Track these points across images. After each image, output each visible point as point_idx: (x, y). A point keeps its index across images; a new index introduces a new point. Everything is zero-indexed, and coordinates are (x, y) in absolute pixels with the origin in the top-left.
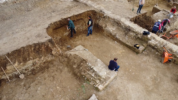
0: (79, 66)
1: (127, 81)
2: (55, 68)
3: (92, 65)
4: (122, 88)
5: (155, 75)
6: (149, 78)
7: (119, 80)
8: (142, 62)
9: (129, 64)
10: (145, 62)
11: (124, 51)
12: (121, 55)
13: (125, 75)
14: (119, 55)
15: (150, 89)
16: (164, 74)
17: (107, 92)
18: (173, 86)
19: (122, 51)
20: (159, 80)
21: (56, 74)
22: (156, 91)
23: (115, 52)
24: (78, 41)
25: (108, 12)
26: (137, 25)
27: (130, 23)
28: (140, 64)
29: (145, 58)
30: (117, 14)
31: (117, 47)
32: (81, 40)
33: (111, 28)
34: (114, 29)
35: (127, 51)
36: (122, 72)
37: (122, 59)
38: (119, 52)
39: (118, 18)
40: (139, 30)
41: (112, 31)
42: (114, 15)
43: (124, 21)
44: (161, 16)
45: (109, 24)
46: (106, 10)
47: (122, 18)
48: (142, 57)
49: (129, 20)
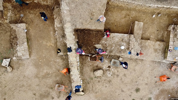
0: (13, 39)
1: (32, 64)
2: (4, 28)
3: (19, 45)
4: (26, 65)
5: (50, 73)
7: (29, 61)
8: (54, 61)
9: (45, 57)
10: (55, 62)
11: (53, 45)
12: (48, 47)
13: (35, 60)
15: (39, 76)
16: (56, 76)
17: (18, 62)
18: (51, 84)
21: (2, 33)
22: (41, 79)
23: (46, 42)
24: (32, 15)
25: (66, 7)
26: (74, 37)
27: (71, 32)
28: (51, 61)
29: (59, 60)
30: (72, 14)
31: (52, 39)
32: (35, 15)
33: (57, 24)
34: (59, 26)
35: (55, 47)
36: (35, 58)
37: (45, 50)
38: (49, 44)
39: (66, 20)
40: (69, 43)
41: (55, 26)
42: (68, 13)
43: (68, 27)
44: (117, 39)
45: (59, 18)
46: (65, 4)
47: (70, 22)
48: (58, 58)
49: (73, 28)
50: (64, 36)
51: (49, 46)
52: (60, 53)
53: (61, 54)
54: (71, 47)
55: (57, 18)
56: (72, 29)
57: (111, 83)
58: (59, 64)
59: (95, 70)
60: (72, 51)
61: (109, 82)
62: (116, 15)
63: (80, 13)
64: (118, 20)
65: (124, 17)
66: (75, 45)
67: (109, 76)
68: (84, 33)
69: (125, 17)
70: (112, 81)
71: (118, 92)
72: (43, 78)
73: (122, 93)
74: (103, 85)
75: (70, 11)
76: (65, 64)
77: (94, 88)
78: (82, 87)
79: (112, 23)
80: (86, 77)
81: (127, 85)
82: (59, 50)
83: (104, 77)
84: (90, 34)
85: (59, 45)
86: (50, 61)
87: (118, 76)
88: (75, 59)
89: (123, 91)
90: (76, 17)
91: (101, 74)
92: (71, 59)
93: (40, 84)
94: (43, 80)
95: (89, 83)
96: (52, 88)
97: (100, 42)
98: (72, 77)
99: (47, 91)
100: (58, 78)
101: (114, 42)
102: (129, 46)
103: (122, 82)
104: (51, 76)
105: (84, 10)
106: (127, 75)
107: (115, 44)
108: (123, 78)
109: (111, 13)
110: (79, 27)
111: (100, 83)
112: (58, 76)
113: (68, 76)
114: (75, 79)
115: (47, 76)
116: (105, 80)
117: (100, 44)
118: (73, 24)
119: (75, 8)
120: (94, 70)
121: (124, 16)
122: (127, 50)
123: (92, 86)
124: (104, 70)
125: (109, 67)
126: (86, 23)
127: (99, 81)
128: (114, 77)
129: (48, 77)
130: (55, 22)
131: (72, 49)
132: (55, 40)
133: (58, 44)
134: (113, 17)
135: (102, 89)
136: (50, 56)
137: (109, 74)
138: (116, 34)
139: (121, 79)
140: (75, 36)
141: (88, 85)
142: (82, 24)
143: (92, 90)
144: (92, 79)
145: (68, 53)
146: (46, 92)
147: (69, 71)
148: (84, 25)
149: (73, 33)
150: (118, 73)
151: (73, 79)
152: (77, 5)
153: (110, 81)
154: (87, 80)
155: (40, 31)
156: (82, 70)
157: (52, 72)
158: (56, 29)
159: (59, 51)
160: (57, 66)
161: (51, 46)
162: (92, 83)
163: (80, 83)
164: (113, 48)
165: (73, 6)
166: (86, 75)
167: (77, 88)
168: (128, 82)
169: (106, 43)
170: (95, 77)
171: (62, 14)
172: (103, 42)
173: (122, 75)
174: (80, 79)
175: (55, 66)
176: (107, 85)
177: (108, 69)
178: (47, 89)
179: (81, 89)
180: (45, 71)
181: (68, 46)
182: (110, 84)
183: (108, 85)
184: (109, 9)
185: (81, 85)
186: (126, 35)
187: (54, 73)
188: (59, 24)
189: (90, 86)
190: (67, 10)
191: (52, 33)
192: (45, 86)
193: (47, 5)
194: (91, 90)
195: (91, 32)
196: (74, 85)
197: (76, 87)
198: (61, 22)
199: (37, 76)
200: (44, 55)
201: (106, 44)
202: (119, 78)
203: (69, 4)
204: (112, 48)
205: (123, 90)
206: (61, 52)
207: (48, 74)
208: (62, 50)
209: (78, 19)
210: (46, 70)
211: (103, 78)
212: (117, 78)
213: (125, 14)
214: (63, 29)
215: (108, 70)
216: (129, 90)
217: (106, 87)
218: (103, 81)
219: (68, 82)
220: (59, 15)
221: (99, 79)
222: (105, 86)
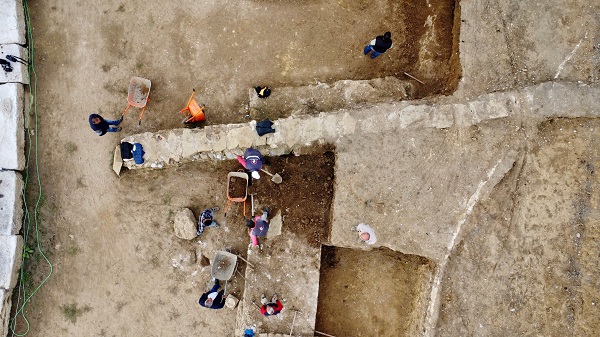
1: (222, 3)
5: (192, 63)
6: (198, 46)
8: (231, 75)
9: (247, 46)
10: (227, 80)
11: (284, 73)
12: (278, 56)
13: (234, 13)
14: (282, 54)
15: (182, 24)
16: (179, 80)
18: (155, 65)
19: (287, 69)
20: (180, 56)
22: (173, 30)
23: (294, 52)
24: (386, 7)
25: (409, 118)
26: (307, 144)
27: (325, 132)
28: (231, 66)
29: (232, 92)
30: (385, 140)
31: (305, 70)
32: (386, 18)
33: (353, 88)
34: (347, 93)
35: (277, 79)
36: (243, 14)
37: (269, 47)
38: (288, 59)
39: (364, 118)
40: (288, 127)
41: (345, 82)
42: (387, 127)
43: (341, 123)
44: (297, 290)
45: (371, 94)
46: (418, 117)
47: (358, 130)
48: (242, 89)
49: (338, 141)
50: (312, 109)
51: (280, 60)
52: (256, 96)
53: (254, 99)
54: (274, 131)
55: (374, 90)
56: (335, 136)
57: (151, 266)
58: (220, 92)
59: (195, 212)
60: (261, 135)
61: (153, 261)
62: (382, 289)
63: (388, 164)
64: (367, 294)
65: (375, 317)
66: (280, 145)
67: (175, 262)
68: (322, 179)
69: (376, 320)
70: (155, 271)
71: (118, 293)
72: (175, 37)
73: (114, 305)
74: (143, 239)
75: (395, 131)
76: (219, 113)
77: (134, 209)
78: (140, 166)
79: (356, 273)
80: (174, 183)
81: (142, 322)
82: (267, 93)
83: (170, 241)
84: (318, 198)
85: (282, 94)
86: (230, 62)
87: (174, 290)
88: (234, 144)
89: (120, 307)
90: (373, 150)
91: (182, 231)
92: (233, 131)
93: (154, 28)
94: (169, 39)
95: (151, 190)
96: (139, 66)
97: (289, 233)
98: (172, 135)
99: (131, 50)
100: (171, 87)
101: (288, 279)
102: (275, 333)
103: (152, 307)
104: (181, 65)
105: (397, 180)
106: (174, 322)
107: (281, 283)
108: (165, 310)
109: (389, 272)
110: (342, 162)
111: (151, 230)
112: (181, 87)
113: (180, 120)
114: (167, 145)
115: (181, 50)
116: (160, 245)
117: (283, 230)
118: (350, 142)
119: (404, 148)
120: (198, 208)
121: (380, 315)
122: (260, 324)
123: (140, 203)
124: (195, 245)
125: (206, 262)
126: (353, 185)
127: (157, 225)
128: (170, 277)
129: (177, 54)
130: (357, 83)
131: (267, 135)
132: (301, 82)
133: (287, 92)
134: (376, 279)
135: (130, 235)
136: (249, 62)
137: (180, 260)
138: (317, 287)
139: (161, 303)
140: (311, 147)
141: (145, 188)
142: (352, 172)
143: (129, 201)
144: (166, 202)
145: (253, 123)
146: (128, 44)
147: (196, 123)
148: (349, 177)
149: (321, 142)
150: (182, 292)
151: (165, 136)
152: (415, 156)
153: (155, 262)
154: (164, 184)
155: (332, 32)
156: (199, 169)
157: (194, 66)
158: (337, 85)
159: (262, 93)
160: (213, 86)
161: (282, 68)
162: (152, 202)
163: (152, 160)
164: (269, 276)
165: (413, 142)
166: (179, 180)
167: (134, 149)
168: (152, 325)
169: (287, 251)
170: (171, 213)
171: (385, 105)
172: (290, 242)
173: (176, 306)
174: (167, 162)
175: (213, 78)
176: (143, 251)
177: (199, 257)
178: (138, 50)
179: (130, 163)
180: (198, 45)
181: (276, 124)
182: (146, 263)
183: (142, 255)
184: (402, 264)
185: (146, 165)
186: (312, 321)
187: (192, 74)
188: (352, 95)
189: (143, 194)
190: (398, 121)
191: (326, 70)
192: (147, 44)
193: (417, 58)
194: (128, 197)
195: (324, 202)
196: (147, 140)
197: (139, 146)
198: (361, 102)
199: (181, 16)
200: (251, 43)
201: (282, 250)
202: (165, 296)
203: (418, 130)
204: (270, 271)
205: (124, 308)
206: (261, 100)
207: (187, 56)
208: (265, 102)
209: (367, 159)
210: (202, 47)
211: (167, 241)
212: (165, 287)
213: (388, 319)
214: (336, 106)
215: (196, 256)
216: (123, 328)
217: (137, 249)
218: (156, 238)
219: (158, 120)
220: (383, 96)
221: (164, 225)
222: (141, 245)
